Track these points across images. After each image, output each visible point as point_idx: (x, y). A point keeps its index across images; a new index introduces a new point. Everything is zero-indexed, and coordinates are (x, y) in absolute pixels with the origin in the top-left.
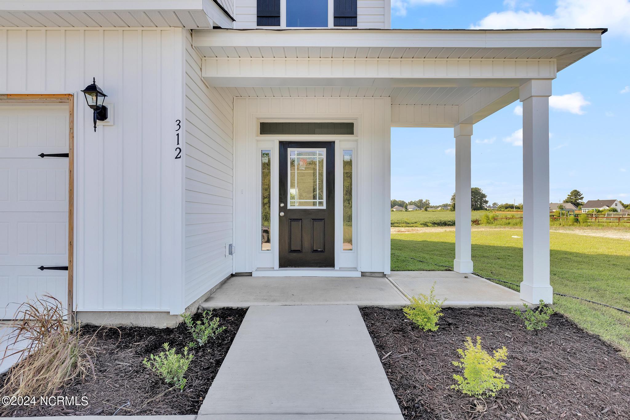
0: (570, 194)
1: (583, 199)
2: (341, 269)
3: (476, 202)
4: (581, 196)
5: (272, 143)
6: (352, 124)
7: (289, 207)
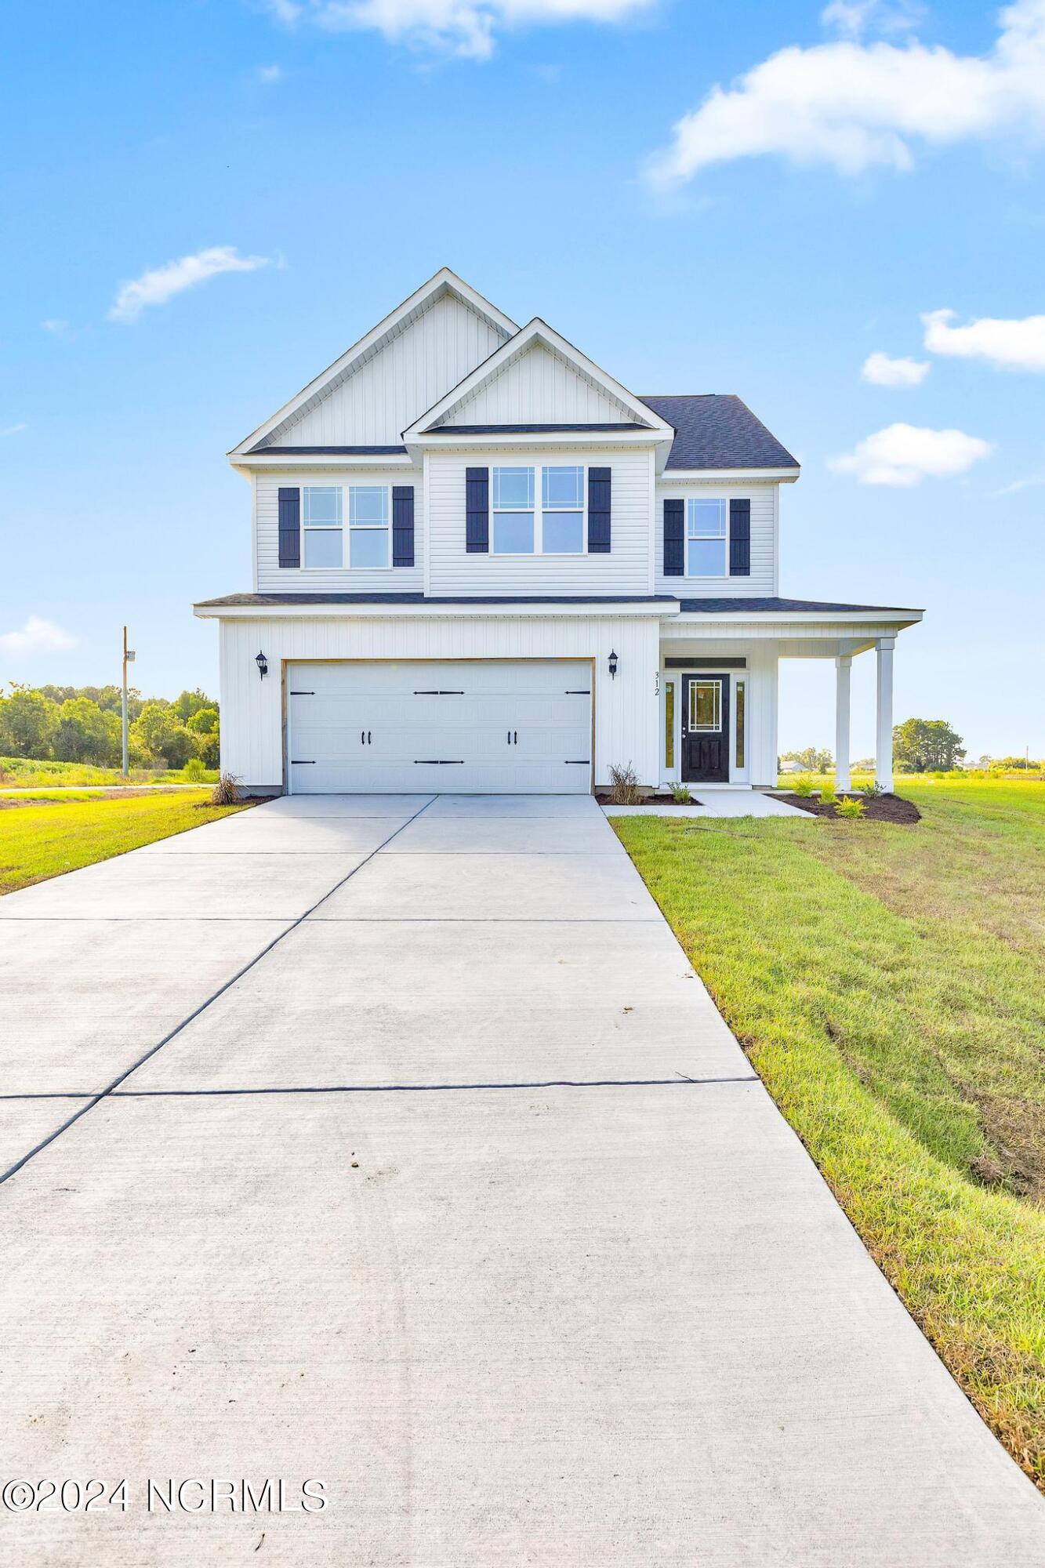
2: (735, 784)
3: (938, 754)
5: (676, 675)
6: (745, 659)
7: (690, 731)
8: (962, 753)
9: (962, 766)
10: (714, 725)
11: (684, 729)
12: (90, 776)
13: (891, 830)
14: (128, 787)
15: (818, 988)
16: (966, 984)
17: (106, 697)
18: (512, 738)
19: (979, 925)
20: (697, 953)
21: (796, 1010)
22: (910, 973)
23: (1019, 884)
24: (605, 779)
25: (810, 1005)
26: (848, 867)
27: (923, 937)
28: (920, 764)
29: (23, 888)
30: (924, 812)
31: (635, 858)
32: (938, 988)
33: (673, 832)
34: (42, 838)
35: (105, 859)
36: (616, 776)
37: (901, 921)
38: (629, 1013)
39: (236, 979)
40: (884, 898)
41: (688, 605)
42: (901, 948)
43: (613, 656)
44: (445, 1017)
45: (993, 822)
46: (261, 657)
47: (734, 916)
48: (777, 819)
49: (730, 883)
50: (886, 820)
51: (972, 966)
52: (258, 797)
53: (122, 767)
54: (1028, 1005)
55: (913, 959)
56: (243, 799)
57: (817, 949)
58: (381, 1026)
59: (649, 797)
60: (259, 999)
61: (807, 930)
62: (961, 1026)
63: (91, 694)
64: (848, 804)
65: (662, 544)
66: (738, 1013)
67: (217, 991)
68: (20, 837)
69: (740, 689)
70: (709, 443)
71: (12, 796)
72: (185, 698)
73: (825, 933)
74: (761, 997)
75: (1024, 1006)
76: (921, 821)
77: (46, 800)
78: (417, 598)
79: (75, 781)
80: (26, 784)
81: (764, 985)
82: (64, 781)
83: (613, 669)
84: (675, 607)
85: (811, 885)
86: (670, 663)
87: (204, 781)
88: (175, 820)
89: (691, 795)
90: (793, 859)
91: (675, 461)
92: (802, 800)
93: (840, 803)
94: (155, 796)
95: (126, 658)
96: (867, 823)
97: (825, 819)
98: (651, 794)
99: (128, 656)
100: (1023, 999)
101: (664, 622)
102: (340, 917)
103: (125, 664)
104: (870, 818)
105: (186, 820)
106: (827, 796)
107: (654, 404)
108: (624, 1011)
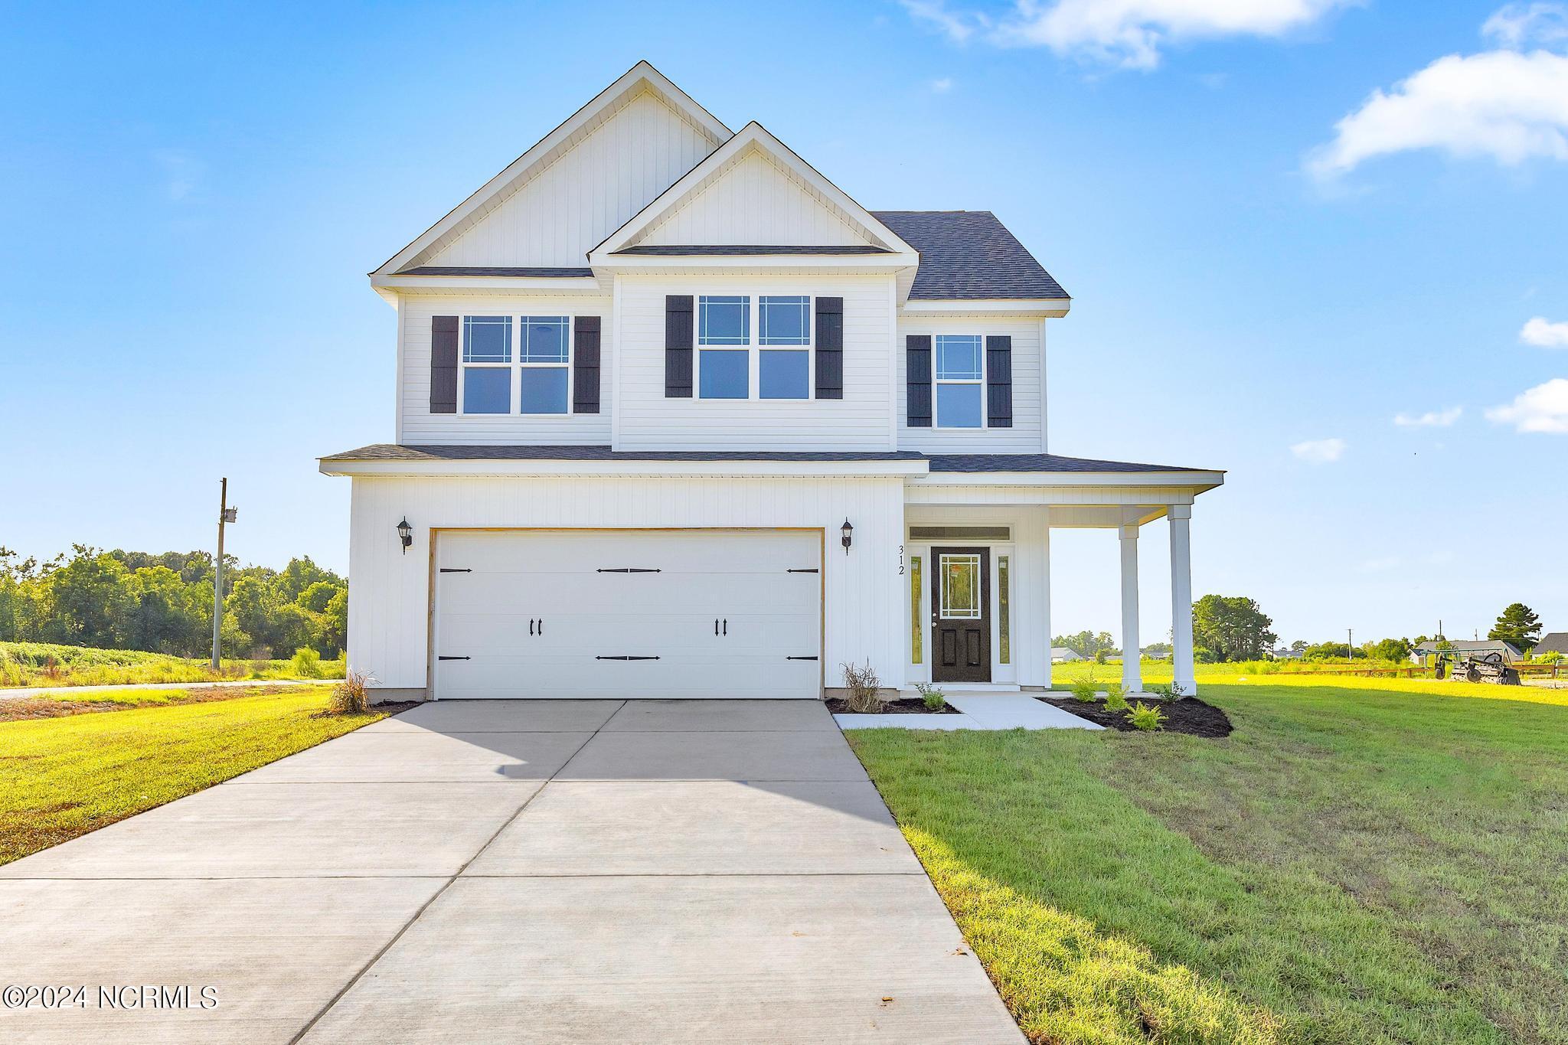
0: (1505, 617)
1: (1541, 629)
2: (999, 683)
3: (1242, 639)
4: (1535, 622)
5: (923, 548)
6: (1008, 528)
7: (942, 617)
8: (1272, 638)
9: (1271, 654)
10: (972, 610)
11: (935, 615)
12: (169, 670)
13: (1199, 748)
14: (219, 684)
15: (1125, 966)
16: (1308, 956)
17: (192, 565)
18: (721, 628)
19: (1317, 873)
20: (969, 920)
21: (1099, 998)
22: (1236, 941)
23: (1361, 817)
24: (837, 680)
25: (1116, 989)
26: (1148, 796)
27: (1249, 890)
28: (1220, 651)
29: (86, 833)
30: (1235, 721)
31: (882, 786)
32: (1273, 962)
33: (927, 750)
34: (109, 760)
35: (195, 790)
36: (853, 678)
37: (1221, 870)
38: (888, 1006)
39: (372, 962)
40: (1196, 839)
41: (940, 463)
42: (1223, 906)
43: (847, 526)
44: (650, 1014)
45: (1319, 734)
46: (404, 525)
47: (1012, 866)
48: (1056, 732)
49: (1003, 819)
50: (1191, 733)
51: (1313, 930)
52: (394, 705)
53: (211, 657)
54: (1387, 981)
55: (1241, 922)
56: (375, 706)
57: (1119, 909)
58: (568, 1028)
59: (893, 702)
60: (405, 992)
61: (1102, 883)
62: (1307, 1013)
63: (172, 561)
64: (1142, 712)
65: (905, 388)
66: (1028, 1005)
67: (347, 982)
68: (81, 758)
69: (1003, 565)
70: (961, 268)
71: (66, 698)
72: (294, 567)
73: (1127, 888)
74: (1054, 981)
75: (1383, 984)
76: (1233, 734)
77: (112, 705)
78: (602, 452)
79: (148, 676)
80: (84, 681)
81: (1058, 964)
82: (135, 677)
83: (846, 542)
84: (925, 465)
85: (1105, 822)
86: (916, 533)
87: (319, 676)
88: (286, 736)
89: (947, 699)
90: (1080, 785)
91: (920, 291)
92: (1084, 705)
93: (1133, 710)
94: (255, 698)
95: (223, 519)
96: (1166, 737)
97: (1116, 732)
98: (896, 698)
99: (227, 515)
100: (1380, 974)
101: (909, 483)
102: (507, 872)
103: (222, 526)
104: (1170, 730)
105: (301, 735)
106: (1115, 701)
107: (892, 221)
108: (882, 1003)
